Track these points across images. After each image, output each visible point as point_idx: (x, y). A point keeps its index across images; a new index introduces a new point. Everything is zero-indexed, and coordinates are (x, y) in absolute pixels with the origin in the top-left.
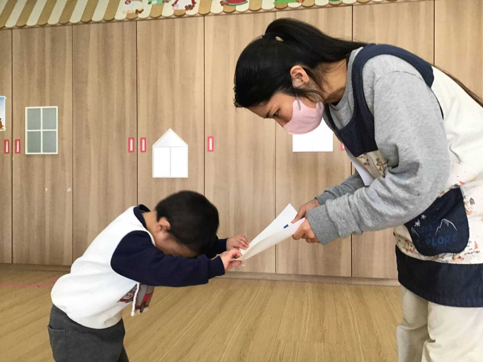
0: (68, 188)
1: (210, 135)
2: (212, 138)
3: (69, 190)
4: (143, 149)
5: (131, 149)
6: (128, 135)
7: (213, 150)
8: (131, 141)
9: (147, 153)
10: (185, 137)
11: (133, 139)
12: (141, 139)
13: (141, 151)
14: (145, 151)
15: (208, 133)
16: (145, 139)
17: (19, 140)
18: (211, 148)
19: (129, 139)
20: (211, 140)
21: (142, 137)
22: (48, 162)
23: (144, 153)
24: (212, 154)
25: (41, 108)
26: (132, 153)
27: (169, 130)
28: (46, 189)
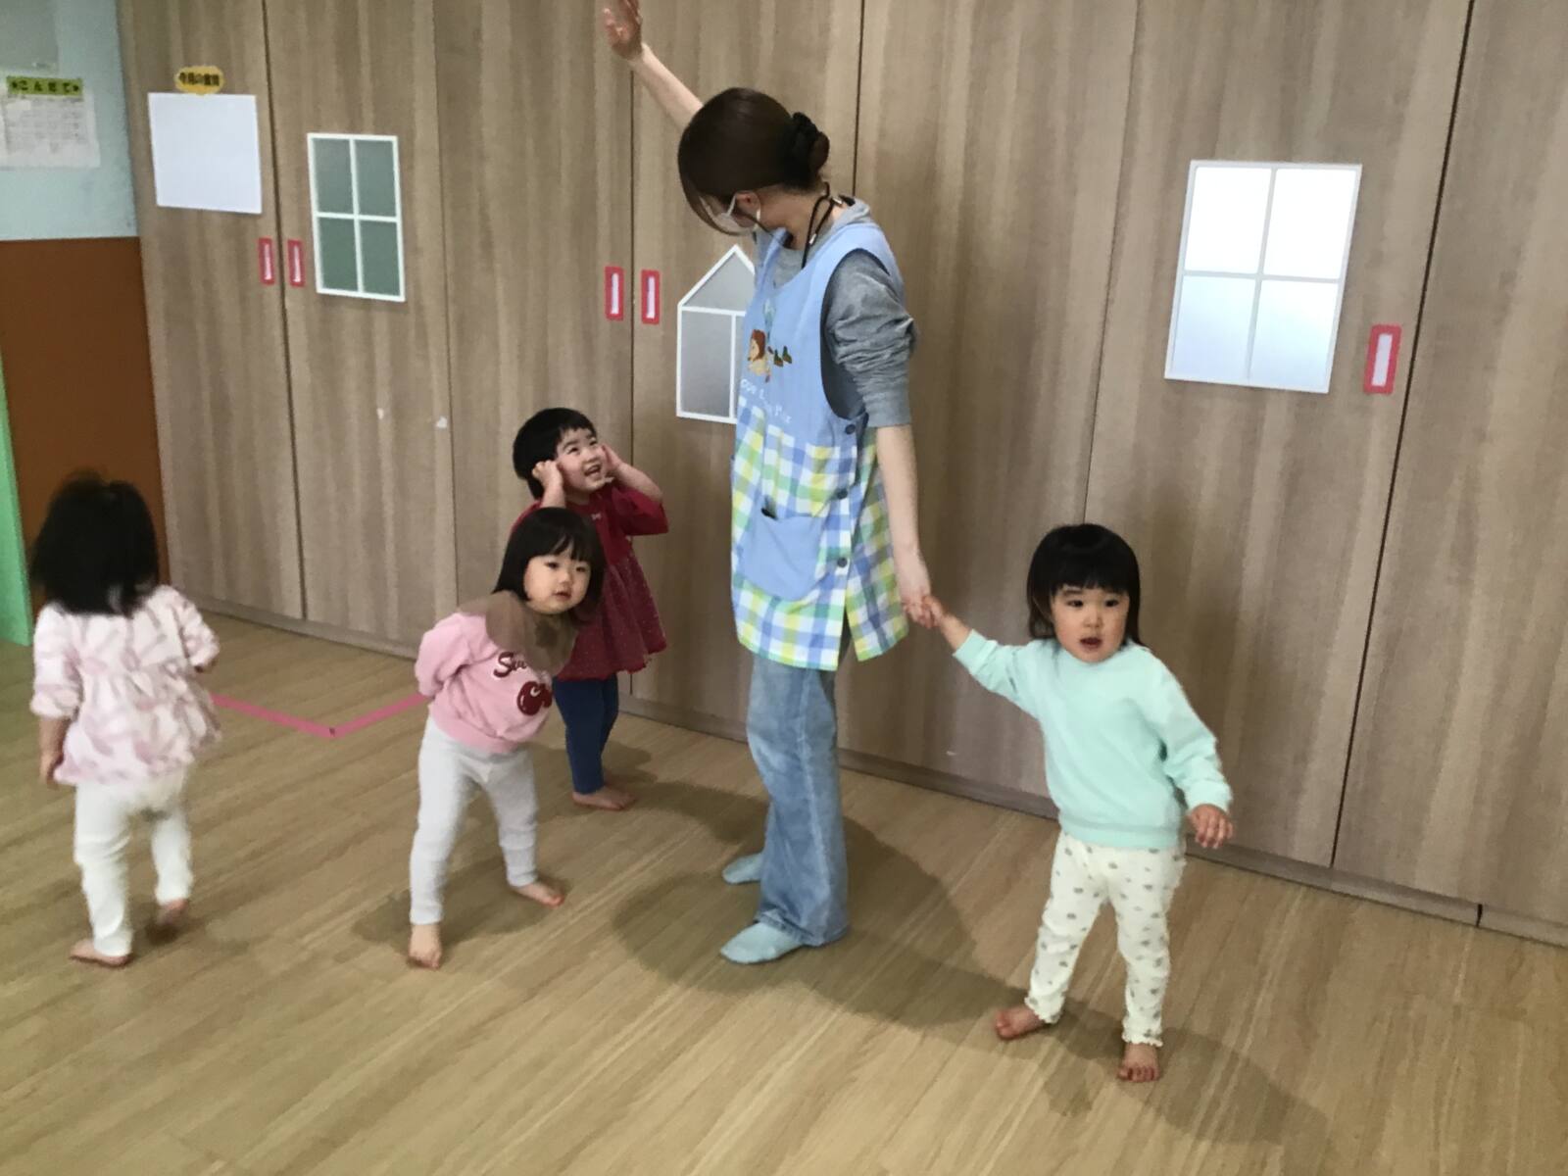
0: (439, 419)
3: (442, 423)
4: (651, 314)
5: (615, 310)
6: (604, 258)
8: (615, 278)
9: (660, 327)
11: (620, 272)
12: (646, 275)
13: (645, 320)
14: (655, 321)
16: (655, 274)
17: (298, 244)
19: (609, 272)
21: (648, 267)
22: (381, 322)
23: (652, 327)
25: (352, 138)
26: (615, 322)
27: (732, 250)
28: (381, 413)
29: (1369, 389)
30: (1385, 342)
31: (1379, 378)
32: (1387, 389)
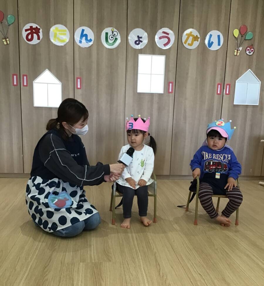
1: (79, 76)
2: (80, 78)
4: (25, 84)
5: (15, 83)
6: (12, 72)
7: (80, 88)
8: (15, 77)
9: (28, 87)
10: (58, 76)
11: (17, 75)
12: (23, 76)
14: (27, 86)
15: (77, 75)
16: (26, 76)
18: (79, 87)
19: (13, 75)
20: (79, 80)
21: (24, 74)
23: (25, 87)
24: (80, 90)
26: (16, 86)
27: (46, 70)
29: (169, 92)
30: (171, 84)
31: (170, 91)
32: (172, 92)
